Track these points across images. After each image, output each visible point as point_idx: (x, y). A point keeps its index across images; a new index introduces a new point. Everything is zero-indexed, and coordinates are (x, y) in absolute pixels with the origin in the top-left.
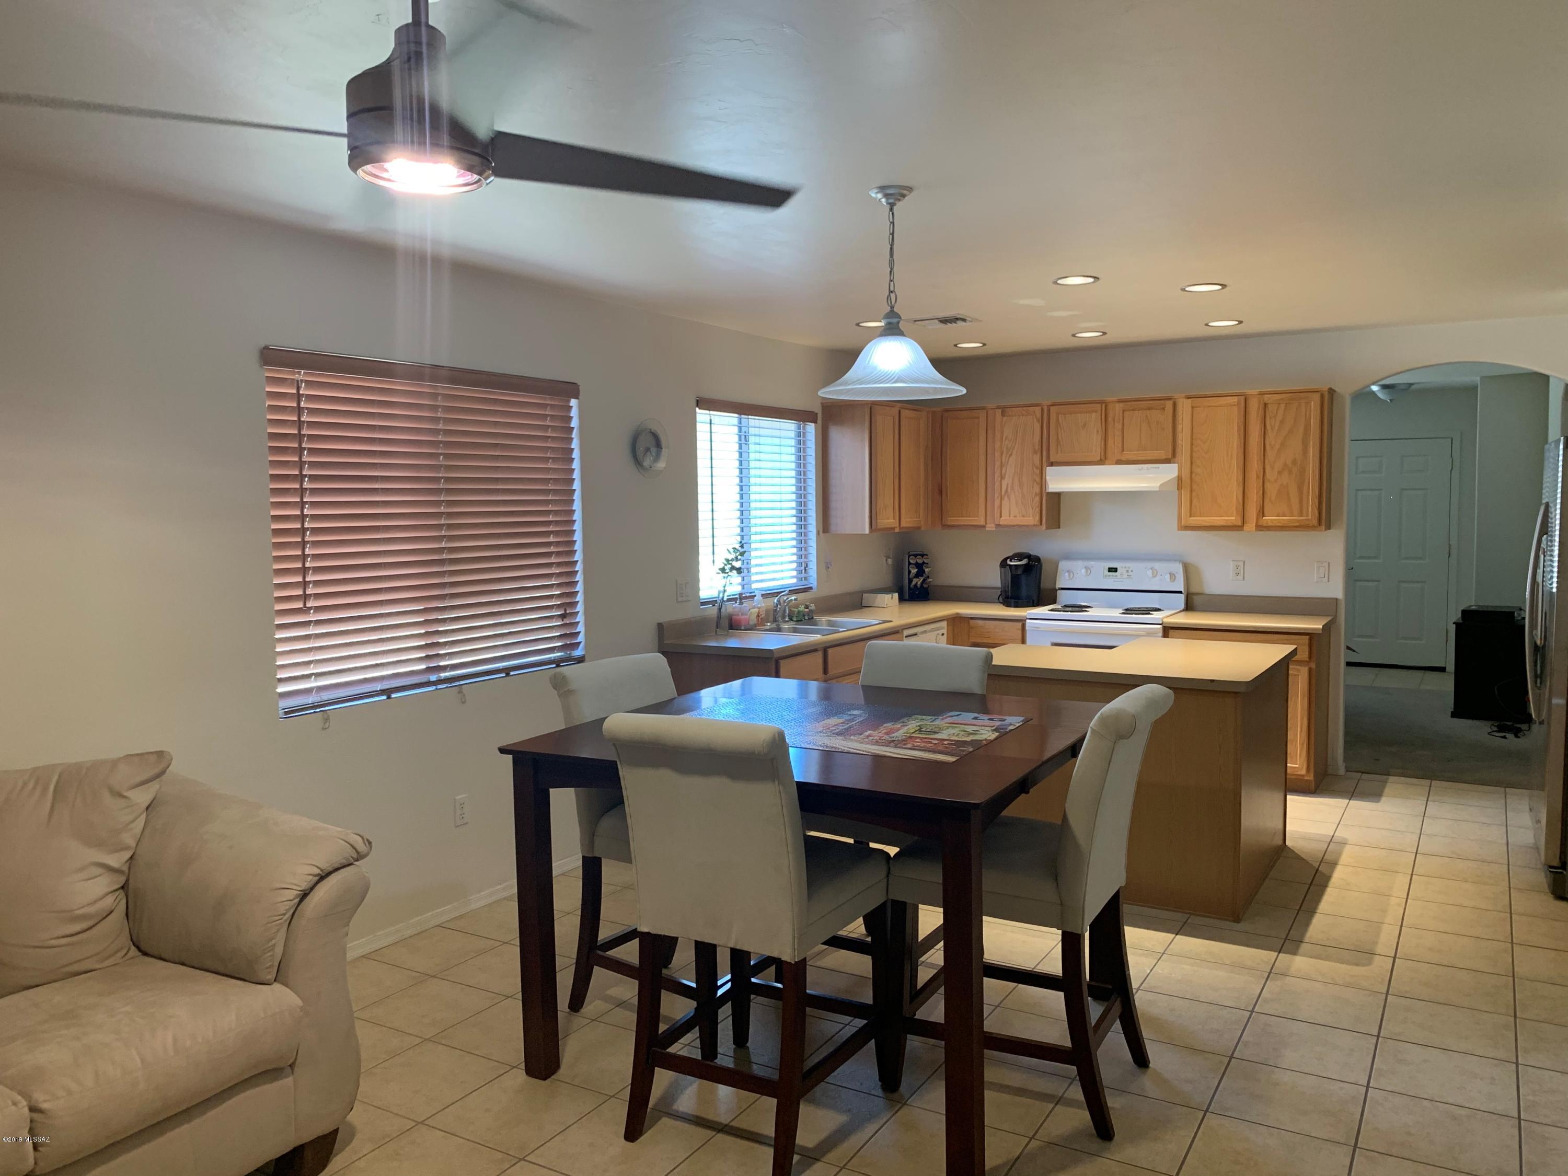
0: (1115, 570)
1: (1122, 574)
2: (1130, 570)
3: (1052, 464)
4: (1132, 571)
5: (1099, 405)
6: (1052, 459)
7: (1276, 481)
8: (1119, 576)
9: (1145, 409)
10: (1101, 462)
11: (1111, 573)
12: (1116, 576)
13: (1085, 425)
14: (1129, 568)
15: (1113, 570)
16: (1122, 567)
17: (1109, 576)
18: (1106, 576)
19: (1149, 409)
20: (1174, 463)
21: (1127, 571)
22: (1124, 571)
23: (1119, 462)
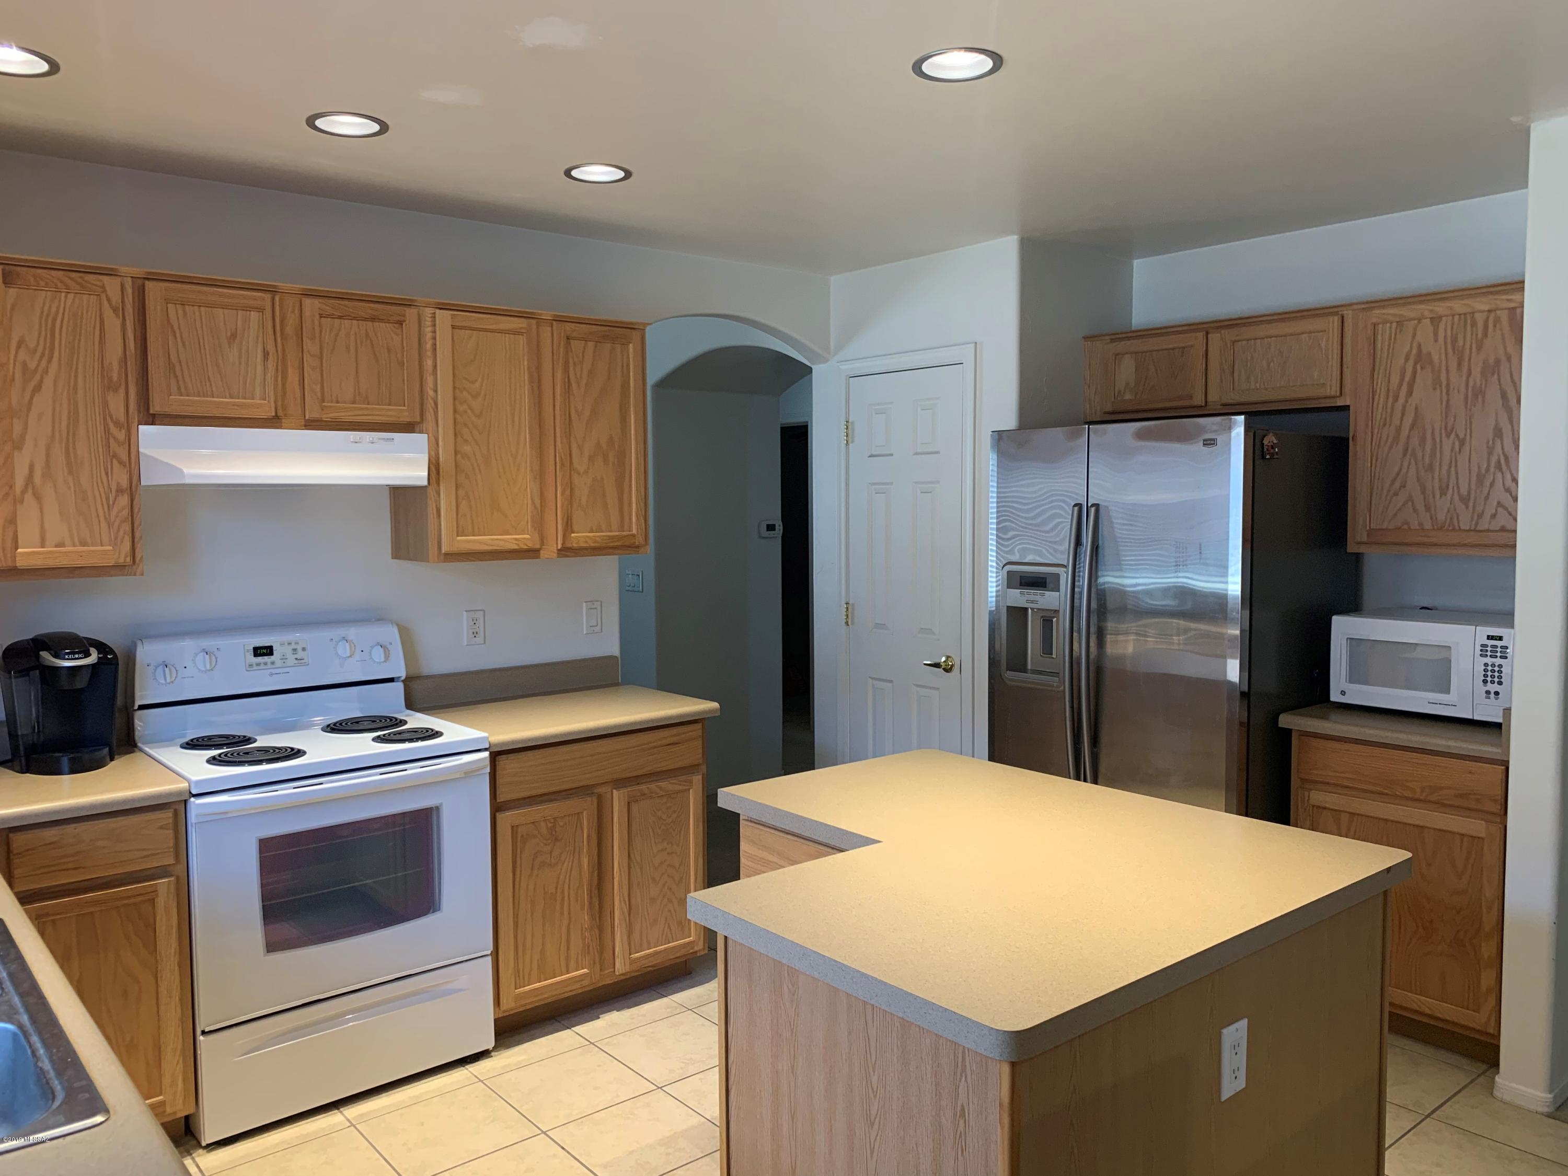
0: (267, 651)
1: (284, 658)
2: (299, 648)
3: (153, 420)
4: (304, 649)
5: (268, 296)
6: (155, 408)
7: (586, 472)
8: (279, 663)
9: (365, 319)
10: (274, 422)
11: (260, 659)
12: (273, 663)
13: (233, 336)
14: (297, 643)
15: (263, 651)
16: (282, 644)
17: (258, 664)
18: (251, 666)
19: (373, 319)
20: (421, 432)
21: (295, 650)
22: (288, 650)
23: (313, 424)
